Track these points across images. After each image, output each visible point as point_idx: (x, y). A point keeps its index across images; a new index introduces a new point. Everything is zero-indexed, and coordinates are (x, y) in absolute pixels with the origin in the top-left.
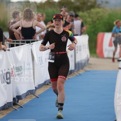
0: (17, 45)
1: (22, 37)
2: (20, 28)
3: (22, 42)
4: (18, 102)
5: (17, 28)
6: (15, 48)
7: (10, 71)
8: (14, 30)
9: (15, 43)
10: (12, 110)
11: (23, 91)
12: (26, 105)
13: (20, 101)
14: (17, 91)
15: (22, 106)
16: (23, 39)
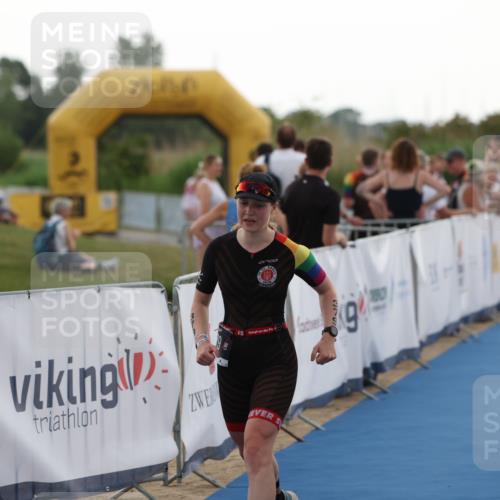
0: (375, 233)
1: (386, 212)
2: (384, 191)
3: (388, 225)
4: (375, 378)
5: (376, 190)
6: (369, 240)
7: (356, 299)
8: (369, 196)
9: (369, 229)
10: (361, 398)
11: (387, 351)
12: (396, 388)
13: (380, 377)
14: (374, 352)
15: (385, 388)
16: (390, 218)
